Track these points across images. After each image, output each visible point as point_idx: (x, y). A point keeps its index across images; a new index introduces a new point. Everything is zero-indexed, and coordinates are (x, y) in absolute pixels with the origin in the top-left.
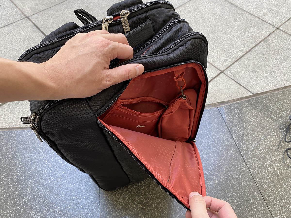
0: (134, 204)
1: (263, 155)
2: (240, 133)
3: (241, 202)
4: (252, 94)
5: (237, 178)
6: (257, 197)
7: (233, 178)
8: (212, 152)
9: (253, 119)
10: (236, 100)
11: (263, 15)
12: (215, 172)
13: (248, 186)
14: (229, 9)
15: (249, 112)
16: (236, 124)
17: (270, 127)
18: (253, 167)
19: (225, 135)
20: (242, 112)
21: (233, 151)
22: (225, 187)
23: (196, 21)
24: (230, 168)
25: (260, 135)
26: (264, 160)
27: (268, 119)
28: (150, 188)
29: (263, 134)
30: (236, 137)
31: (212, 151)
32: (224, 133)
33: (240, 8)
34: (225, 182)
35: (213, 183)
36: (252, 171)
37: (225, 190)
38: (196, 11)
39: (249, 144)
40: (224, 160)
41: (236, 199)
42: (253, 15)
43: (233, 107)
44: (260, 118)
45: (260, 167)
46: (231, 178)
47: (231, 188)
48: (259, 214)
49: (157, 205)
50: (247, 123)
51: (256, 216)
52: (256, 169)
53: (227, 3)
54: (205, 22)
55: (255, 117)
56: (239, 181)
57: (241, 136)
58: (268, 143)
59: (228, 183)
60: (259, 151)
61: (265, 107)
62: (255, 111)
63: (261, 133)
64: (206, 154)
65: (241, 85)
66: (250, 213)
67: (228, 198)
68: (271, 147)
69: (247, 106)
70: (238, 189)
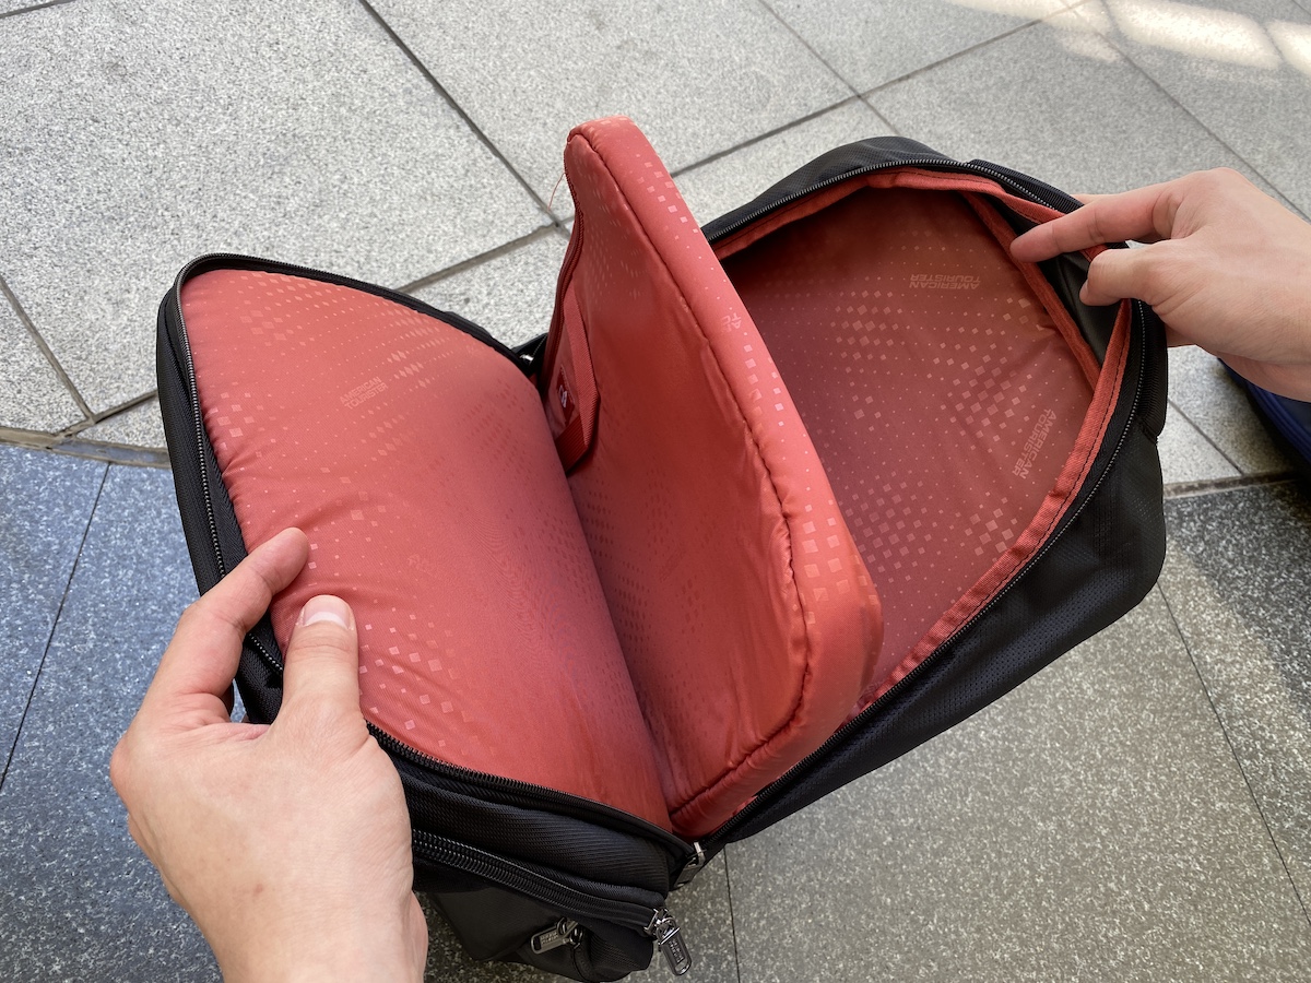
0: (853, 848)
1: (1279, 708)
2: (1204, 616)
3: (1214, 869)
4: (1238, 475)
5: (1200, 784)
6: (1266, 861)
7: (1185, 781)
8: (1113, 677)
9: (1242, 568)
10: (1184, 487)
11: (1266, 160)
12: (1124, 752)
13: (1234, 817)
14: (1151, 108)
15: (1231, 542)
16: (1189, 581)
17: (1298, 609)
18: (1248, 749)
19: (1152, 619)
20: (1207, 538)
21: (1181, 683)
22: (1160, 813)
23: (1031, 131)
24: (1175, 743)
25: (1269, 634)
26: (1282, 726)
27: (1293, 575)
28: (903, 792)
29: (1279, 632)
30: (1190, 630)
31: (1113, 673)
32: (1148, 609)
33: (1188, 113)
34: (1160, 794)
35: (1119, 793)
36: (1248, 763)
37: (1162, 826)
38: (1029, 88)
39: (1233, 663)
40: (1152, 711)
41: (1198, 861)
42: (1234, 153)
43: (1175, 514)
44: (1268, 568)
45: (1269, 753)
46: (1179, 781)
47: (1181, 819)
48: (1272, 920)
49: (935, 858)
50: (1225, 584)
51: (1261, 926)
52: (1257, 758)
53: (1141, 79)
54: (1064, 145)
55: (1250, 562)
56: (1207, 794)
57: (1205, 626)
58: (1293, 667)
59: (1170, 801)
60: (1267, 693)
61: (1281, 531)
62: (1251, 541)
63: (1271, 625)
64: (1093, 684)
65: (1201, 433)
66: (1245, 913)
67: (1173, 853)
68: (1304, 684)
69: (1221, 517)
70: (1203, 826)
